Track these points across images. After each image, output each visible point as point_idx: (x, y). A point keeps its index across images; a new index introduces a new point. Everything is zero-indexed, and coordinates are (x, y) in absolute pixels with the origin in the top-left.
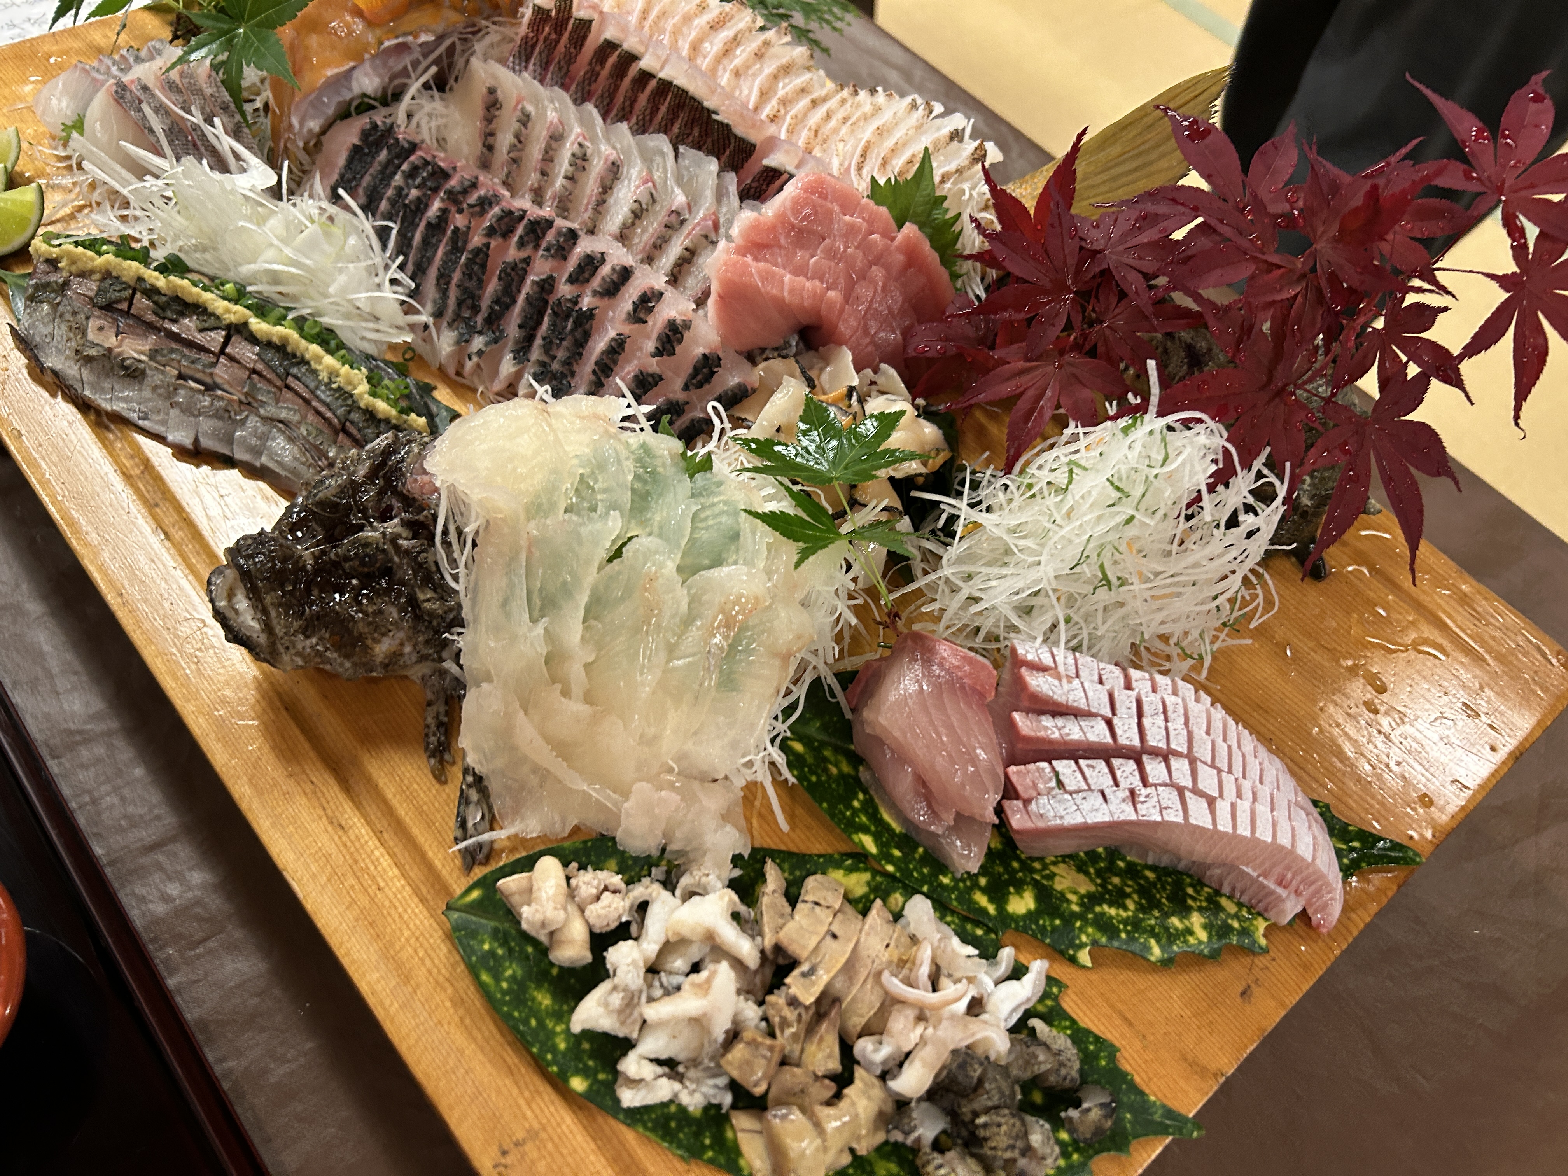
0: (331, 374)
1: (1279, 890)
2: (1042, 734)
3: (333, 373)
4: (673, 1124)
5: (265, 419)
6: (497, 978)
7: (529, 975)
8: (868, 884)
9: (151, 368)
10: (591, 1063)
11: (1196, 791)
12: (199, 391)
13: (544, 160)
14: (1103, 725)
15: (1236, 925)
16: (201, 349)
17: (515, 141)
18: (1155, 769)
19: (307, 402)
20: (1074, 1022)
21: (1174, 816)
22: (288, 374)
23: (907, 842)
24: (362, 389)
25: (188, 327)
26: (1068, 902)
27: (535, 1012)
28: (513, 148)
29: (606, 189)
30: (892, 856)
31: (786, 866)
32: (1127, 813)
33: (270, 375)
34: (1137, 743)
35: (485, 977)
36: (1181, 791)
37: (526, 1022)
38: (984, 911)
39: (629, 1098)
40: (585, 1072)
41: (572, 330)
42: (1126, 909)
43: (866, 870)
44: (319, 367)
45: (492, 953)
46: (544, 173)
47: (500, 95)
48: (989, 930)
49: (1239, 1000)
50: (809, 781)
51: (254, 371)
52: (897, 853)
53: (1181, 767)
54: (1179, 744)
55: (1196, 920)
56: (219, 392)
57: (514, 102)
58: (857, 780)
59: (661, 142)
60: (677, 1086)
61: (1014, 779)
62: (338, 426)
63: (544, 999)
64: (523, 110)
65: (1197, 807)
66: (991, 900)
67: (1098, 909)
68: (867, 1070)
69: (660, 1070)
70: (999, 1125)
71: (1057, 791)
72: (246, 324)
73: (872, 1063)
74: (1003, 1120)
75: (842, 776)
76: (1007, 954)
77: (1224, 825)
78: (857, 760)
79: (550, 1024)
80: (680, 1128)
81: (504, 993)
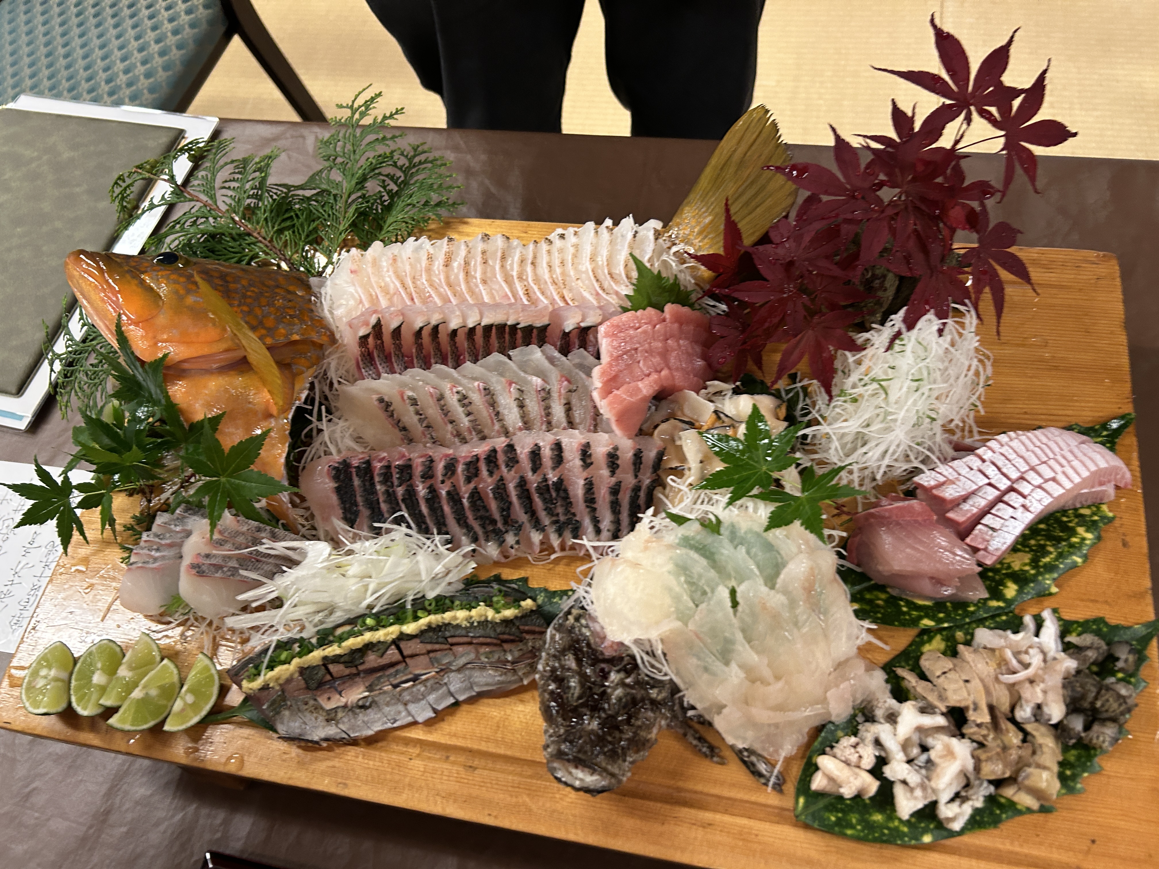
0: (466, 620)
1: (1103, 488)
2: (969, 515)
3: (469, 619)
4: (978, 818)
5: (459, 670)
6: (853, 827)
7: (862, 814)
8: (943, 640)
9: (375, 696)
10: (923, 825)
11: (1046, 481)
12: (413, 686)
13: (446, 415)
14: (989, 488)
15: (1096, 518)
16: (392, 665)
17: (418, 417)
18: (1023, 487)
19: (470, 643)
20: (1077, 622)
21: (1047, 500)
22: (446, 638)
23: (940, 605)
24: (490, 614)
25: (372, 659)
26: (1027, 571)
27: (881, 827)
28: (421, 421)
29: (493, 404)
30: (941, 619)
31: (903, 664)
32: (1028, 518)
33: (437, 647)
34: (1009, 483)
35: (849, 832)
36: (1040, 487)
37: (884, 835)
38: (999, 608)
39: (957, 826)
40: (925, 831)
41: (557, 495)
42: (1051, 553)
43: (936, 635)
44: (458, 622)
45: (838, 819)
46: (452, 422)
47: (386, 399)
48: (1006, 614)
49: (1125, 549)
50: (878, 618)
51: (429, 652)
52: (941, 615)
53: (1031, 476)
54: (1024, 467)
55: (1081, 530)
56: (424, 677)
57: (399, 397)
58: (892, 597)
59: (496, 357)
60: (970, 803)
61: (973, 544)
62: (499, 642)
63: (878, 817)
64: (410, 398)
65: (1050, 486)
66: (998, 600)
67: (1041, 564)
68: (1029, 723)
69: (957, 803)
70: (1107, 700)
71: (995, 534)
72: (402, 633)
73: (1029, 718)
74: (1106, 697)
75: (886, 601)
76: (1028, 619)
77: (1068, 485)
78: (882, 588)
79: (891, 825)
80: (982, 817)
81: (862, 831)
